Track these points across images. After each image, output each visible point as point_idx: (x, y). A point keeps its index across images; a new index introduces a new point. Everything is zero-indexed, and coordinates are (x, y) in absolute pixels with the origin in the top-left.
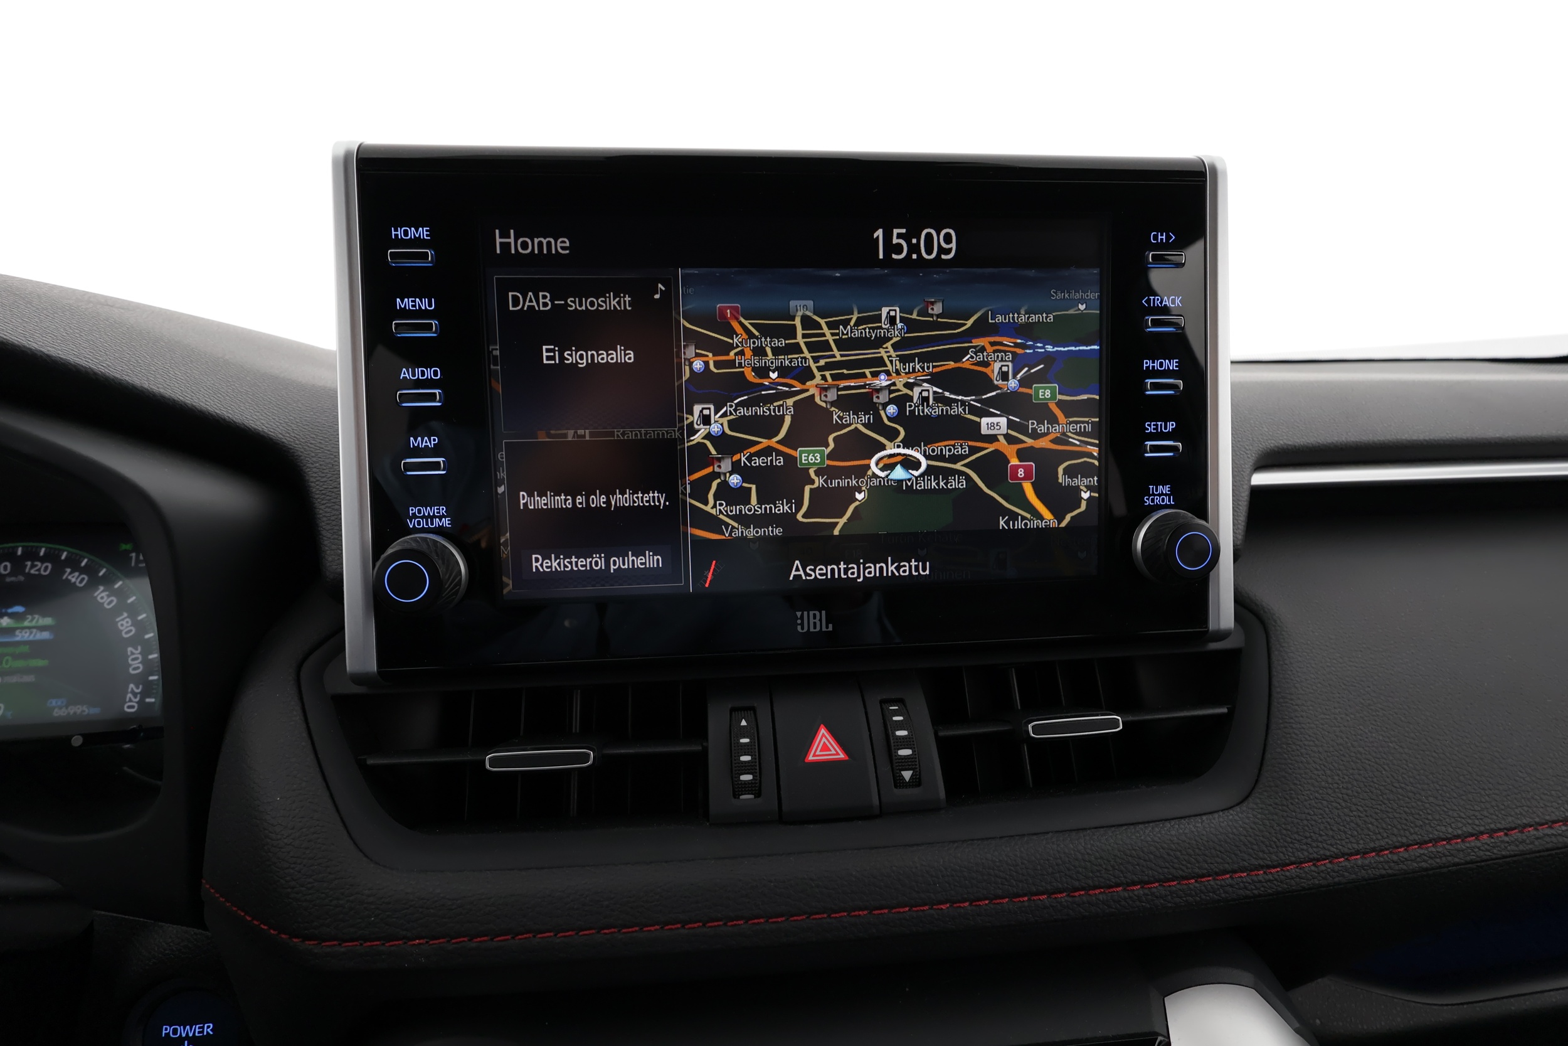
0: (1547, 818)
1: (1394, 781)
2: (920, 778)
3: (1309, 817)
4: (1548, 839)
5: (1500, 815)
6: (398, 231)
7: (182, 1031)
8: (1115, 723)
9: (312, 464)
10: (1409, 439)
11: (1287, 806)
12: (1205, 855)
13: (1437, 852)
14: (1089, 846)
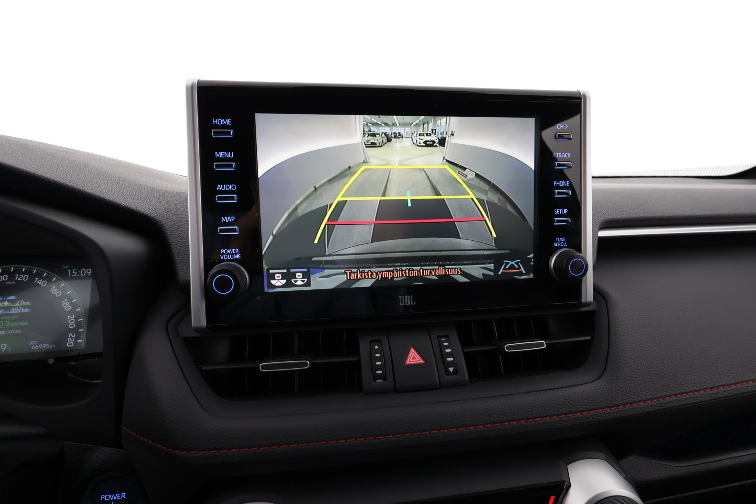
0: (728, 383)
1: (664, 368)
2: (457, 371)
3: (628, 385)
4: (728, 392)
5: (708, 382)
6: (216, 121)
7: (111, 497)
8: (542, 345)
9: (169, 229)
10: (666, 215)
11: (619, 380)
12: (584, 402)
13: (683, 398)
14: (534, 400)
